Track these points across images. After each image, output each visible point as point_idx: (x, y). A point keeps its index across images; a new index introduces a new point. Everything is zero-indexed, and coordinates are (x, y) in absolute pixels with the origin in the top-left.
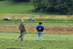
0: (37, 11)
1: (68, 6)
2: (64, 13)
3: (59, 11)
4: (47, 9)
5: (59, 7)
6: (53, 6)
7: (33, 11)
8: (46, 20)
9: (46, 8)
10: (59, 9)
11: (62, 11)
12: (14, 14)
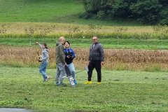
0: (90, 15)
1: (161, 6)
2: (151, 21)
3: (140, 16)
4: (113, 12)
5: (142, 7)
6: (126, 4)
7: (81, 17)
8: (108, 37)
9: (112, 9)
10: (139, 12)
11: (148, 17)
12: (38, 23)
